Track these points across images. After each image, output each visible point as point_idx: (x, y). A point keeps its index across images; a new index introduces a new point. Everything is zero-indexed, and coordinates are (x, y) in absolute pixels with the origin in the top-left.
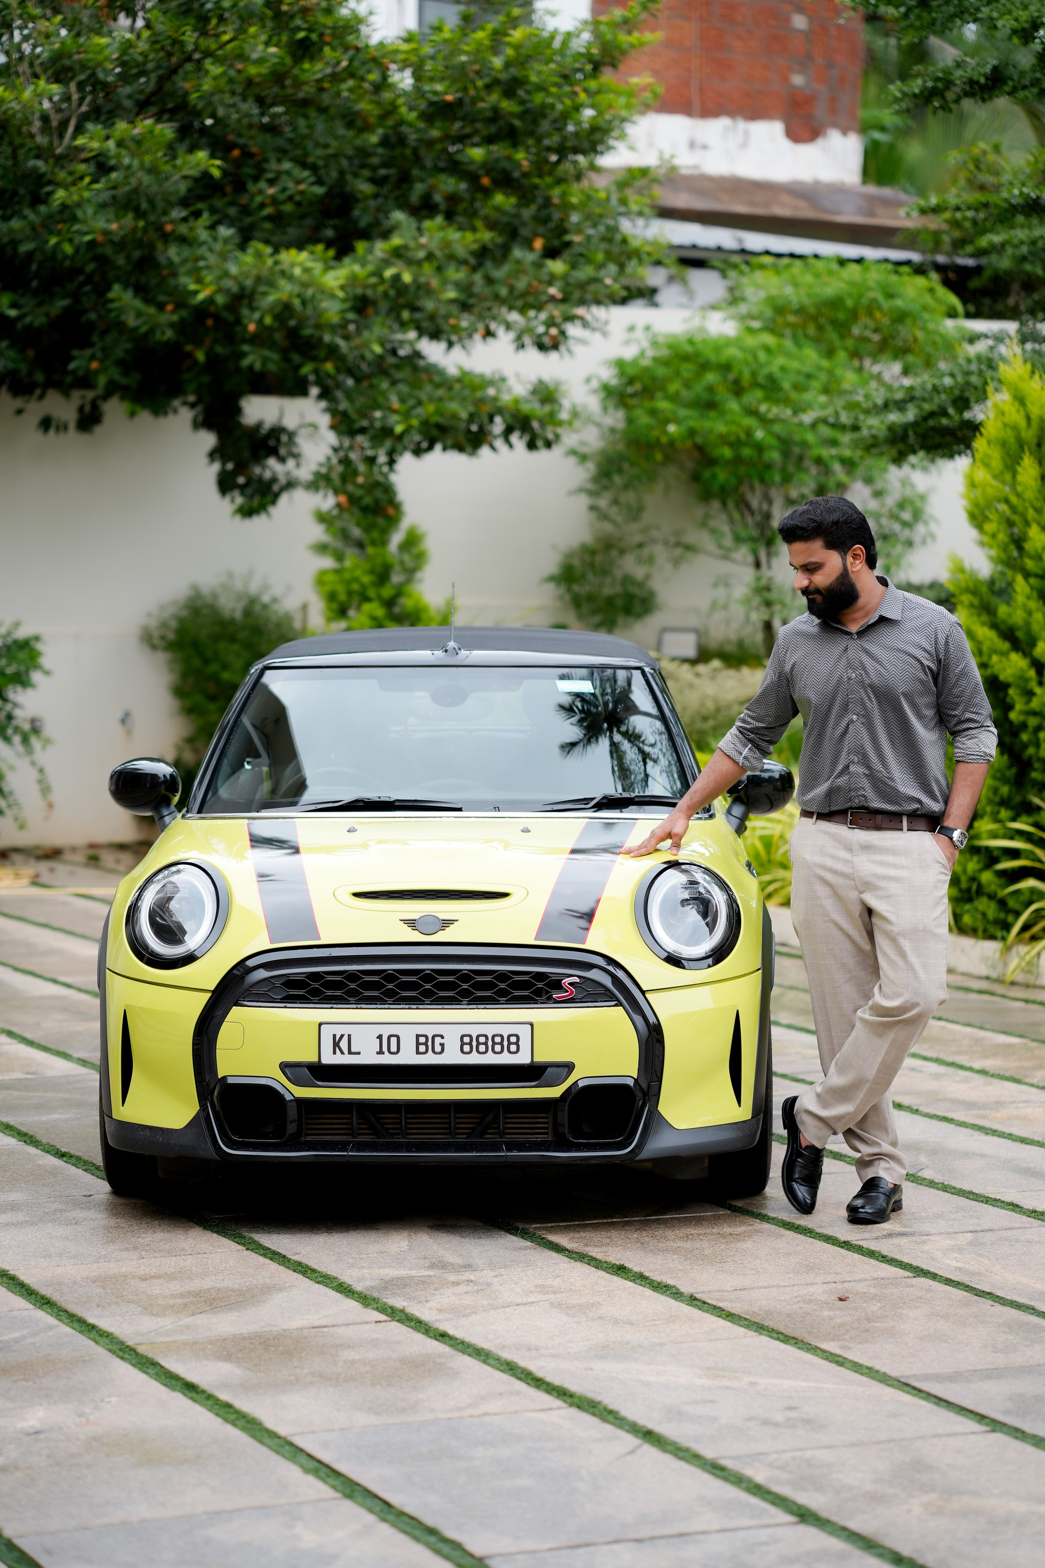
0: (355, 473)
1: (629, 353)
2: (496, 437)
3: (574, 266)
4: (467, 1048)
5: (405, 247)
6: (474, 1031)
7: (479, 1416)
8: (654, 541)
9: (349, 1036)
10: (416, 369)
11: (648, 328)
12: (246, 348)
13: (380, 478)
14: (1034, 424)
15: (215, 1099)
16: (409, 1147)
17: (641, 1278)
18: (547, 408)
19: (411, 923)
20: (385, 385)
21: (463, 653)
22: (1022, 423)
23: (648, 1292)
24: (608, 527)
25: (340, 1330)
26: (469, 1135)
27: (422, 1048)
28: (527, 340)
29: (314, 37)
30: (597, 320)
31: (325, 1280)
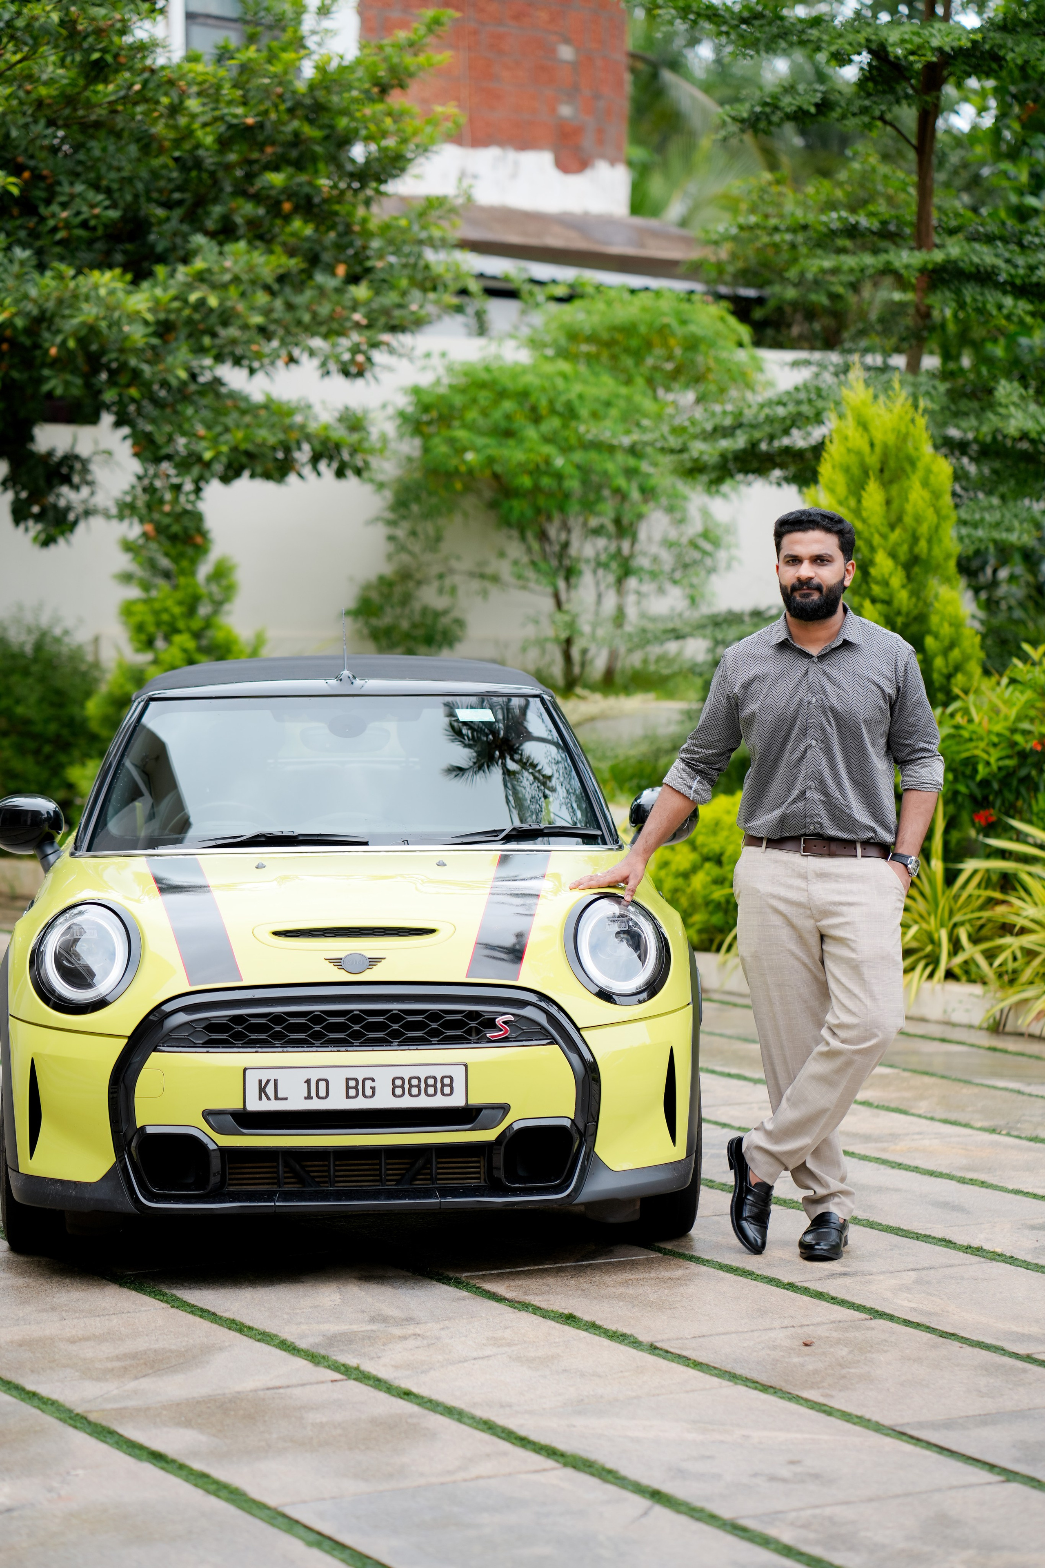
0: (161, 501)
1: (425, 380)
2: (303, 465)
3: (378, 292)
4: (398, 1091)
5: (209, 271)
6: (406, 1073)
7: (472, 1480)
8: (451, 571)
9: (276, 1081)
10: (218, 395)
11: (443, 355)
12: (46, 372)
13: (189, 507)
14: (878, 449)
15: (133, 1150)
16: (338, 1196)
17: (593, 1327)
18: (355, 437)
19: (337, 962)
20: (190, 411)
21: (358, 682)
22: (866, 448)
23: (606, 1342)
24: (405, 558)
25: (297, 1391)
26: (398, 1182)
27: (352, 1092)
28: (333, 367)
29: (109, 58)
30: (403, 346)
31: (265, 1337)
